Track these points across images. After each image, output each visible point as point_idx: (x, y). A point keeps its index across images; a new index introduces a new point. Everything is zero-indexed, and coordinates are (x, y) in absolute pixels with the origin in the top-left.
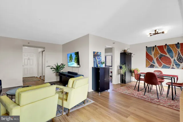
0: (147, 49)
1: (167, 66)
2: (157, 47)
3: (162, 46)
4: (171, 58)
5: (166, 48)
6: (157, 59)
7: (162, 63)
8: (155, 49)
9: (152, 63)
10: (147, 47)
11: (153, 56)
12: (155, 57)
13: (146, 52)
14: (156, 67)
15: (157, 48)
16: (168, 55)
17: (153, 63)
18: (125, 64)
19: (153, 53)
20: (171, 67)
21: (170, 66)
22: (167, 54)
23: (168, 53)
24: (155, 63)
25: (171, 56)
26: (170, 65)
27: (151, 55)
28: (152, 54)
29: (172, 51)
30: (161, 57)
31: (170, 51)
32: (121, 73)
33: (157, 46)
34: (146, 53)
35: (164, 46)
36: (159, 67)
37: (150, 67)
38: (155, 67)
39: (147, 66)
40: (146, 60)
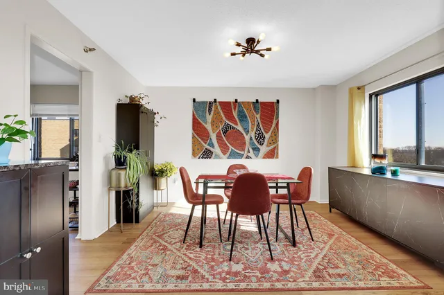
0: (194, 106)
1: (238, 152)
2: (218, 104)
3: (229, 103)
4: (245, 134)
5: (237, 109)
6: (218, 136)
7: (228, 145)
8: (213, 109)
9: (207, 146)
10: (194, 100)
11: (208, 127)
12: (213, 129)
13: (194, 115)
14: (216, 155)
15: (219, 108)
16: (239, 128)
17: (209, 145)
18: (137, 148)
19: (209, 118)
20: (245, 156)
21: (242, 153)
22: (239, 123)
23: (240, 121)
24: (213, 147)
25: (245, 129)
26: (244, 150)
27: (206, 123)
28: (208, 120)
29: (246, 117)
30: (227, 131)
31: (243, 117)
32: (123, 185)
33: (218, 100)
34: (193, 119)
35: (232, 104)
36: (221, 155)
37: (202, 158)
38: (213, 156)
39: (194, 155)
40: (193, 137)
